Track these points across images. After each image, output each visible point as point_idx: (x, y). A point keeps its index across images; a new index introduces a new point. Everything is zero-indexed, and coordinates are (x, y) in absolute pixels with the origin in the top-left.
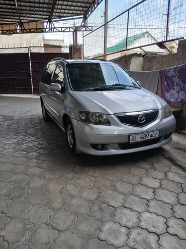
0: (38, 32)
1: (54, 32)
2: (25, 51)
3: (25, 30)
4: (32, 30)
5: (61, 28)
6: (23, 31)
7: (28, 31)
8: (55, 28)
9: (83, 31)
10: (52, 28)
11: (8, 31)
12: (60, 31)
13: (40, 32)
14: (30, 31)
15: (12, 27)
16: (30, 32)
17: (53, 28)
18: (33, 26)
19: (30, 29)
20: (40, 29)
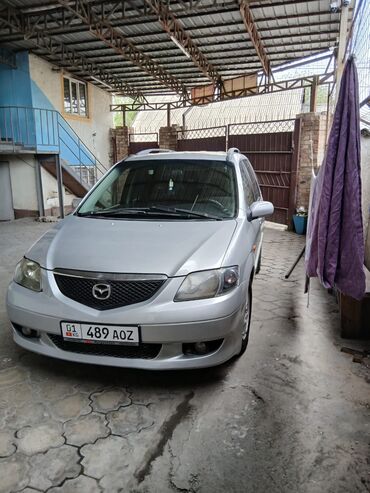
0: (245, 96)
1: (272, 92)
2: (221, 133)
3: (226, 93)
4: (237, 93)
5: (287, 82)
6: (223, 97)
7: (230, 94)
8: (275, 84)
9: (329, 83)
10: (269, 84)
11: (200, 98)
12: (283, 89)
13: (250, 95)
14: (234, 95)
15: (208, 92)
16: (234, 97)
17: (272, 85)
18: (239, 85)
19: (233, 92)
20: (249, 89)
